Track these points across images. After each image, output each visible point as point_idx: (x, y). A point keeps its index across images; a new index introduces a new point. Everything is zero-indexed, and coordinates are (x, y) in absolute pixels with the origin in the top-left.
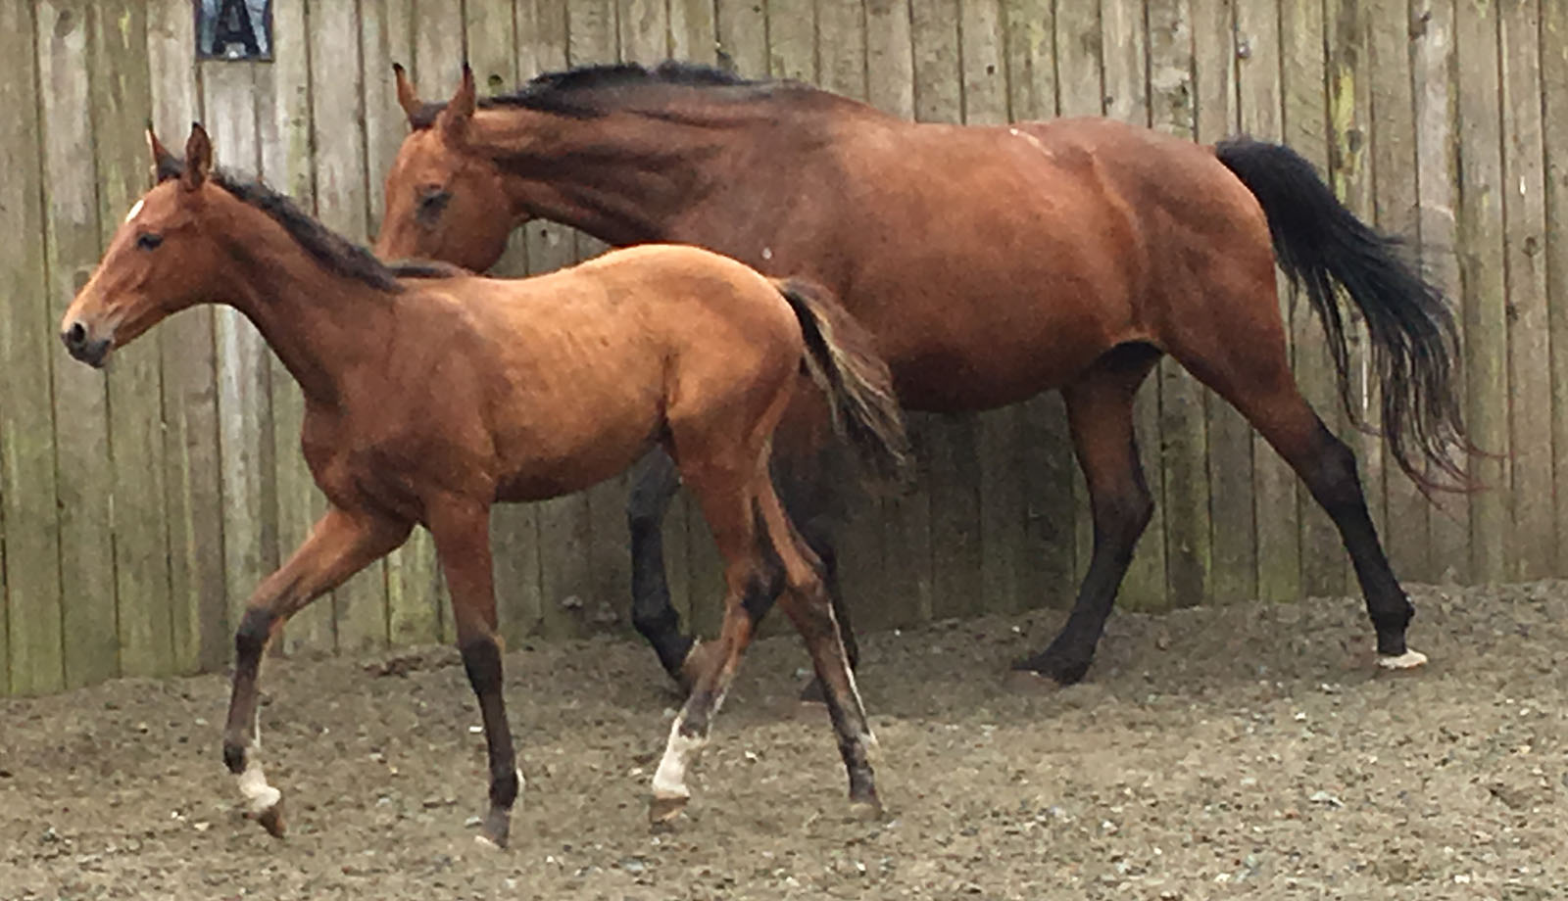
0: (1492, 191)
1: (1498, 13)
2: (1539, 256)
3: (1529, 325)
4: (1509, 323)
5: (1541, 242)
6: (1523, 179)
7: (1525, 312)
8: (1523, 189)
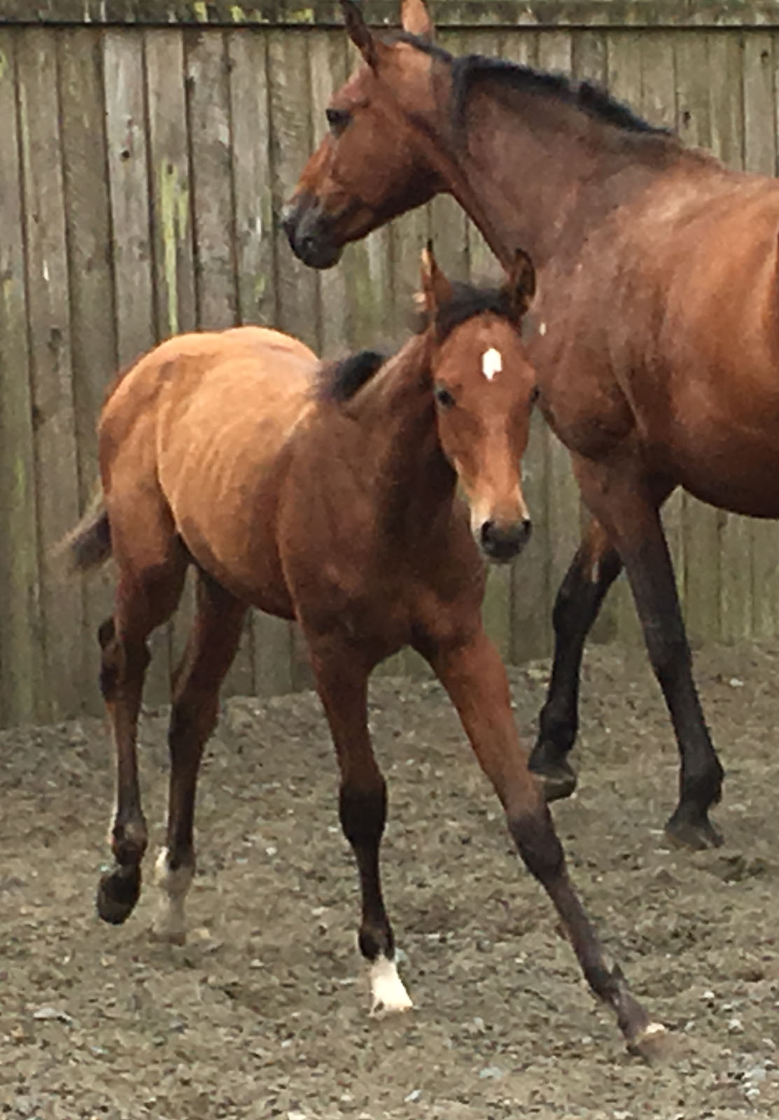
0: (14, 277)
1: (16, 73)
2: (63, 350)
3: (56, 430)
4: (35, 428)
5: (66, 335)
6: (45, 263)
7: (51, 416)
8: (46, 275)
